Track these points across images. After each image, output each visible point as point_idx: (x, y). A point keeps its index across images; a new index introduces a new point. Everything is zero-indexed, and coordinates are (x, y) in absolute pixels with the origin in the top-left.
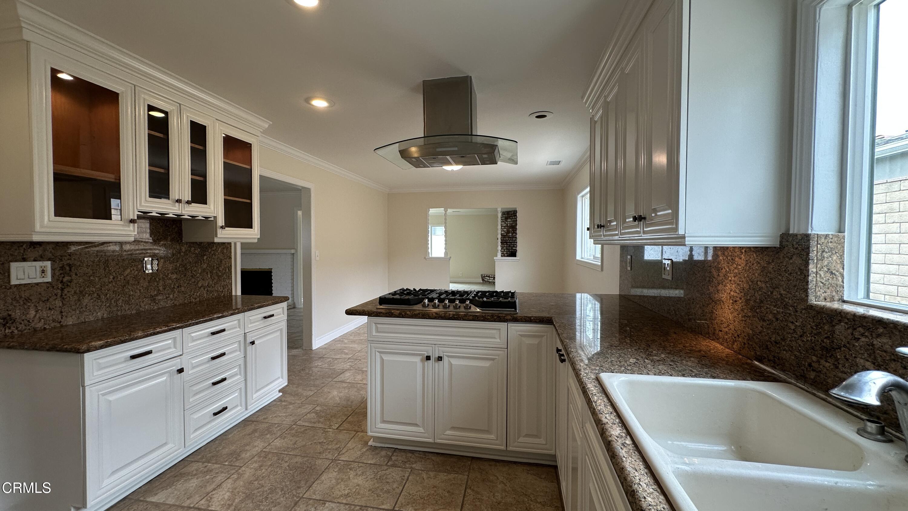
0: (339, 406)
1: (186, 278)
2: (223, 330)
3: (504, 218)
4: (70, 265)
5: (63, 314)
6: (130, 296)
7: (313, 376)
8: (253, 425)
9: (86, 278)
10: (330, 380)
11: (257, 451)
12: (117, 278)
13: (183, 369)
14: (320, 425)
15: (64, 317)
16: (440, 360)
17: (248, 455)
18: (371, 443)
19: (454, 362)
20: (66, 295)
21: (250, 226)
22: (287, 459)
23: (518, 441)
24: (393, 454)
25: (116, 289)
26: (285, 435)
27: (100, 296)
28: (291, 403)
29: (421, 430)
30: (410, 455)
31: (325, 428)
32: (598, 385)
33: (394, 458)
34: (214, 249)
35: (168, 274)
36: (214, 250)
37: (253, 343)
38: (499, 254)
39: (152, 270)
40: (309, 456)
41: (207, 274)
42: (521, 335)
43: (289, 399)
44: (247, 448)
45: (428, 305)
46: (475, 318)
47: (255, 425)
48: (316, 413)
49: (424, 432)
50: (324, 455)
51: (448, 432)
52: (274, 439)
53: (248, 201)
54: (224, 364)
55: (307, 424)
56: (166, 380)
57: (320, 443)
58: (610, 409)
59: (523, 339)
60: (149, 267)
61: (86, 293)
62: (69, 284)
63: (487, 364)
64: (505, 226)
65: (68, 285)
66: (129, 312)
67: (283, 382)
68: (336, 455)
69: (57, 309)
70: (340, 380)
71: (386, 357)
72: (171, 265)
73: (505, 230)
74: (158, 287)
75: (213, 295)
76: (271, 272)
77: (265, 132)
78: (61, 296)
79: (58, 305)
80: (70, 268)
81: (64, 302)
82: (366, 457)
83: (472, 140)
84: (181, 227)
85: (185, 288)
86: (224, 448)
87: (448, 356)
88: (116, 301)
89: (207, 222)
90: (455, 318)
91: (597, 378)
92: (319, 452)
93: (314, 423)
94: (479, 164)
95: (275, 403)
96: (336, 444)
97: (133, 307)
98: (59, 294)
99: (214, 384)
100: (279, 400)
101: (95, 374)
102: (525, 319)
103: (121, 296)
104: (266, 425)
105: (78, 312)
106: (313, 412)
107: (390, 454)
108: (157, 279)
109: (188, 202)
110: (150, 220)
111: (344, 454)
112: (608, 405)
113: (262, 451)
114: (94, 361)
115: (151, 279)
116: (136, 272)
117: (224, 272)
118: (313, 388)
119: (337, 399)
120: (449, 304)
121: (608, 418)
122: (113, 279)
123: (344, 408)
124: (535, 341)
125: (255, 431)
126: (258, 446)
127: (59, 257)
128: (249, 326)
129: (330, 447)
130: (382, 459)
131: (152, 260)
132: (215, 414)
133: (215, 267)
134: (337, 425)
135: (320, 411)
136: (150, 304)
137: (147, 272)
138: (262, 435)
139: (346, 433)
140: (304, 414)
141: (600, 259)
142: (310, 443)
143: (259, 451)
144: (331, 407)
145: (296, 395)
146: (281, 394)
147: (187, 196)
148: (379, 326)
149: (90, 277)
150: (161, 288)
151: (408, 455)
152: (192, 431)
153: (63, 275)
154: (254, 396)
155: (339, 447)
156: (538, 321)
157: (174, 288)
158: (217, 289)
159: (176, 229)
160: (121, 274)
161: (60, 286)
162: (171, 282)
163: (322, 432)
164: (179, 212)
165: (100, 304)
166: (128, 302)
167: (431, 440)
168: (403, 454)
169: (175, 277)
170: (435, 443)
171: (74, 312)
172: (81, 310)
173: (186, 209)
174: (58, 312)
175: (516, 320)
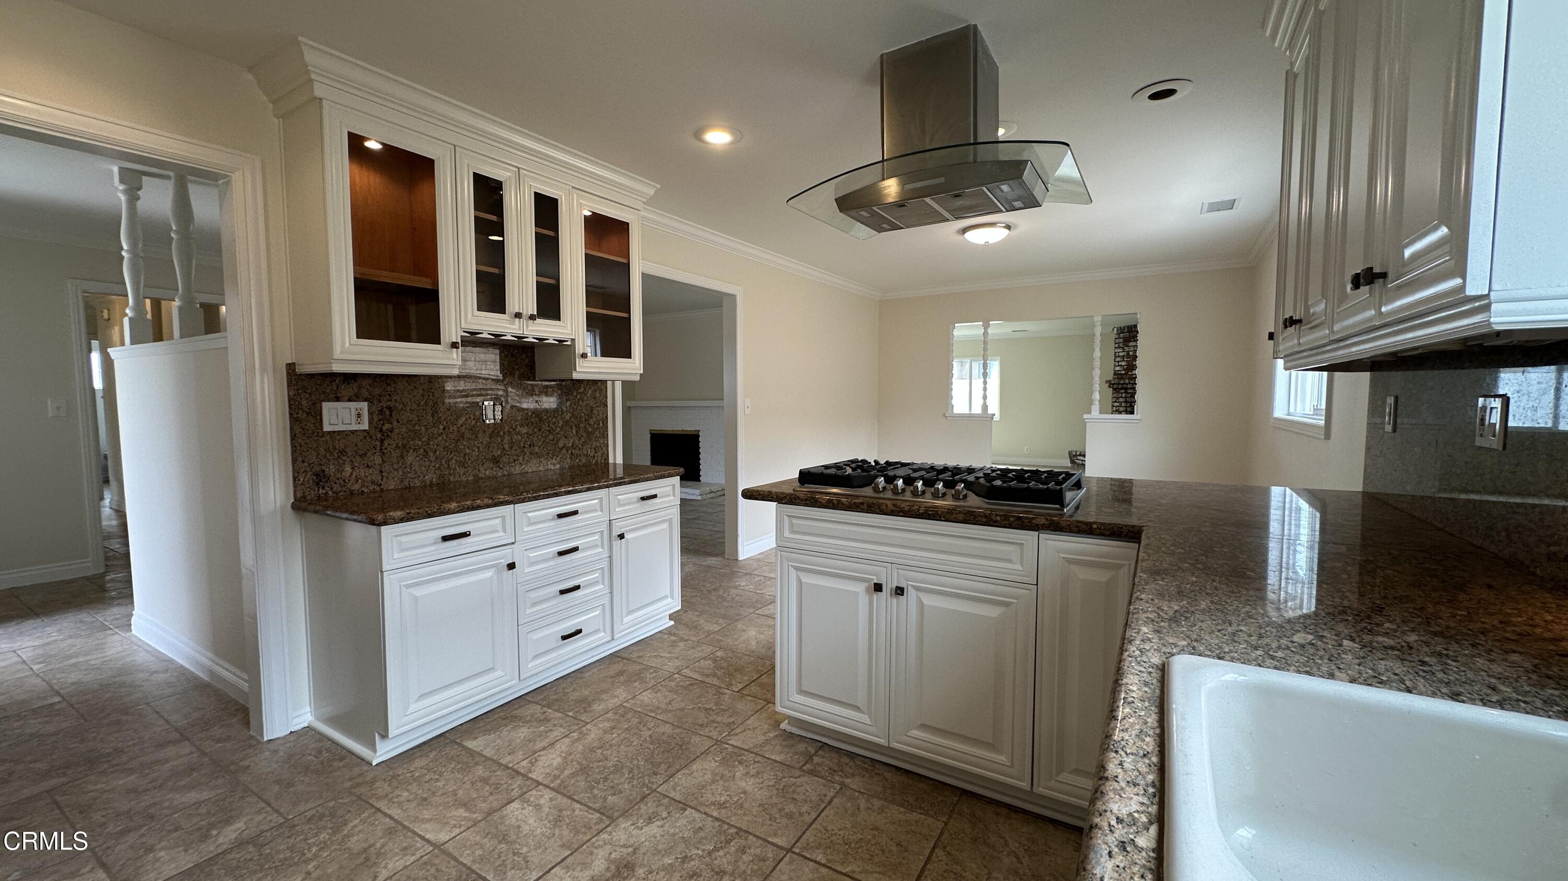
0: (752, 654)
1: (540, 433)
2: (575, 513)
3: (1121, 340)
4: (389, 408)
5: (384, 474)
6: (465, 455)
7: (728, 602)
8: (621, 664)
9: (410, 427)
10: (751, 610)
11: (615, 703)
12: (449, 429)
13: (514, 563)
14: (715, 681)
15: (385, 479)
16: (899, 594)
17: (601, 707)
18: (784, 726)
19: (928, 600)
20: (386, 449)
21: (628, 355)
22: (652, 724)
23: (1058, 778)
24: (817, 752)
25: (447, 444)
26: (660, 688)
27: (427, 454)
28: (682, 640)
29: (865, 718)
30: (846, 760)
31: (720, 687)
32: (1155, 681)
33: (816, 759)
34: (581, 390)
35: (516, 426)
36: (580, 393)
37: (621, 536)
38: (1096, 408)
39: (495, 419)
40: (684, 726)
41: (571, 428)
42: (1070, 561)
43: (683, 632)
44: (604, 696)
45: (884, 488)
46: (970, 518)
47: (624, 665)
48: (715, 661)
49: (870, 723)
50: (707, 730)
51: (915, 733)
52: (642, 690)
53: (625, 315)
54: (574, 564)
55: (695, 676)
56: (491, 578)
57: (706, 709)
58: (1150, 743)
59: (1074, 568)
60: (490, 415)
61: (410, 448)
62: (390, 434)
63: (993, 612)
64: (1123, 357)
65: (388, 436)
66: (464, 478)
67: (675, 604)
68: (724, 735)
69: (377, 467)
70: (766, 612)
71: (807, 579)
72: (521, 413)
73: (1123, 364)
74: (503, 445)
75: (580, 460)
76: (698, 436)
77: (651, 202)
78: (381, 449)
79: (377, 463)
80: (391, 412)
81: (384, 459)
82: (771, 747)
83: (975, 155)
84: (533, 356)
85: (540, 447)
86: (574, 690)
87: (918, 589)
88: (448, 461)
89: (563, 348)
90: (929, 514)
91: (1163, 665)
92: (700, 723)
93: (707, 676)
94: (1001, 211)
95: (660, 635)
96: (731, 716)
97: (469, 472)
98: (378, 448)
99: (563, 592)
100: (668, 631)
101: (396, 556)
102: (1077, 527)
103: (455, 455)
104: (637, 667)
105: (401, 473)
106: (710, 659)
107: (813, 751)
108: (501, 433)
109: (532, 317)
110: (499, 349)
111: (737, 734)
112: (1151, 733)
113: (621, 705)
114: (394, 538)
115: (492, 432)
116: (473, 422)
117: (596, 426)
118: (721, 621)
119: (754, 643)
120: (924, 488)
121: (1126, 765)
122: (444, 429)
123: (759, 660)
124: (1102, 576)
125: (621, 673)
126: (618, 697)
127: (377, 396)
128: (617, 510)
129: (719, 719)
130: (797, 757)
131: (494, 405)
132: (564, 638)
133: (583, 419)
134: (740, 686)
135: (722, 658)
136: (492, 469)
137: (487, 422)
138: (629, 681)
139: (751, 701)
140: (696, 660)
141: (1324, 413)
142: (691, 707)
143: (618, 704)
144: (740, 655)
145: (695, 627)
146: (672, 623)
147: (531, 307)
148: (795, 521)
149: (414, 425)
150: (506, 447)
151: (842, 760)
152: (530, 658)
153: (382, 422)
154: (626, 620)
155: (733, 722)
156: (1108, 533)
157: (524, 447)
158: (585, 452)
159: (527, 360)
160: (453, 424)
161: (379, 435)
162: (519, 437)
163: (714, 692)
164: (519, 332)
165: (427, 463)
166: (463, 464)
167: (882, 741)
168: (834, 755)
169: (525, 431)
170: (889, 748)
171: (396, 473)
172: (405, 470)
173: (529, 328)
174: (378, 472)
175: (1055, 527)
